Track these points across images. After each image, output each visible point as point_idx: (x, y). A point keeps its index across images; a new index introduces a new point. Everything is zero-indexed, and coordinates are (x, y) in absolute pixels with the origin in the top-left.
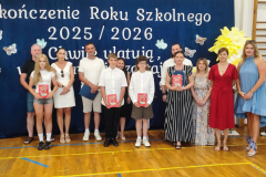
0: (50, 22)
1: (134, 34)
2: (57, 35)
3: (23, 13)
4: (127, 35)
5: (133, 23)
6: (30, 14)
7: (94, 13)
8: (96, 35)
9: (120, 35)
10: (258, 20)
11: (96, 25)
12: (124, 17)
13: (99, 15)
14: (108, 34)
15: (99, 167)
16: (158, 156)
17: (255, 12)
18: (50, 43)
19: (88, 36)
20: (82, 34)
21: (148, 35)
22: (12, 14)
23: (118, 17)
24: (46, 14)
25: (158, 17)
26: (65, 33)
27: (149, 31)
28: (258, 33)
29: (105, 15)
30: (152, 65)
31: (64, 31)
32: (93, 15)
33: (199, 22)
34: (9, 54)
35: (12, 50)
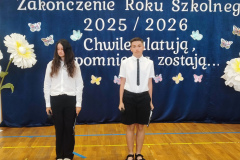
0: (86, 14)
1: (168, 25)
2: (93, 26)
3: (61, 5)
4: (161, 27)
6: (68, 6)
7: (130, 4)
8: (130, 27)
9: (154, 26)
11: (131, 16)
12: (159, 8)
13: (134, 6)
14: (143, 25)
18: (86, 35)
19: (123, 27)
20: (116, 26)
21: (183, 25)
22: (51, 6)
23: (153, 8)
24: (83, 6)
25: (194, 7)
26: (100, 24)
27: (184, 22)
29: (140, 6)
30: (186, 56)
31: (100, 22)
32: (129, 6)
33: (236, 12)
34: (46, 44)
35: (49, 40)
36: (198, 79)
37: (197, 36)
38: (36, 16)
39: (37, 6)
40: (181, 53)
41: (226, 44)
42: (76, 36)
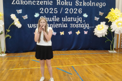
0: (41, 6)
1: (74, 11)
2: (44, 11)
3: (30, 2)
4: (71, 12)
5: (74, 6)
6: (33, 3)
8: (59, 12)
9: (69, 11)
11: (59, 7)
12: (70, 4)
13: (60, 3)
18: (41, 15)
19: (56, 12)
20: (53, 11)
21: (80, 11)
22: (26, 3)
23: (68, 4)
24: (39, 3)
25: (84, 4)
26: (47, 10)
29: (63, 3)
30: (81, 24)
31: (46, 10)
32: (58, 3)
33: (101, 6)
34: (24, 19)
35: (26, 17)
36: (86, 33)
37: (85, 15)
38: (20, 7)
39: (20, 3)
40: (79, 22)
41: (97, 19)
42: (37, 15)
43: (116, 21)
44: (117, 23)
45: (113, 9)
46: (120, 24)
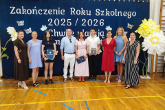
0: (49, 16)
1: (94, 23)
2: (53, 23)
3: (35, 11)
4: (90, 24)
5: (93, 17)
6: (39, 12)
7: (73, 11)
8: (73, 23)
9: (86, 23)
10: (163, 15)
11: (74, 18)
12: (88, 13)
13: (75, 12)
14: (80, 22)
15: (74, 97)
16: (107, 91)
17: (161, 11)
18: (49, 28)
19: (69, 24)
20: (66, 23)
21: (102, 23)
22: (29, 12)
23: (86, 13)
24: (47, 12)
25: (107, 13)
26: (57, 22)
27: (102, 21)
28: (162, 22)
29: (78, 12)
33: (129, 16)
34: (27, 33)
38: (21, 17)
39: (22, 12)
42: (44, 28)
43: (150, 37)
44: (151, 40)
45: (145, 20)
46: (155, 40)
